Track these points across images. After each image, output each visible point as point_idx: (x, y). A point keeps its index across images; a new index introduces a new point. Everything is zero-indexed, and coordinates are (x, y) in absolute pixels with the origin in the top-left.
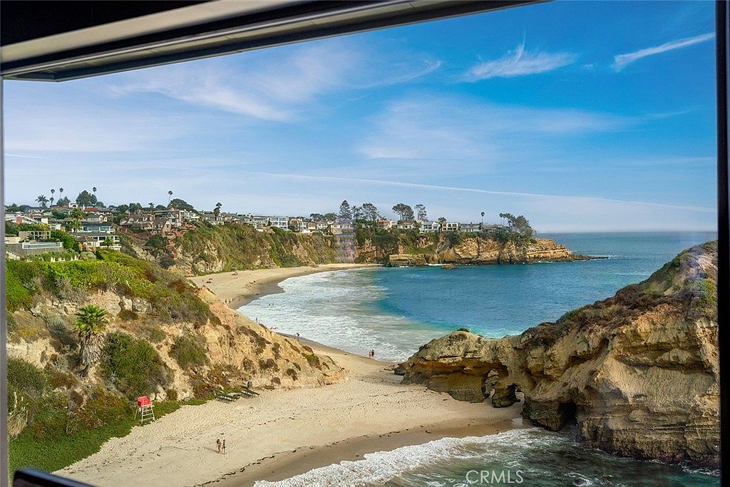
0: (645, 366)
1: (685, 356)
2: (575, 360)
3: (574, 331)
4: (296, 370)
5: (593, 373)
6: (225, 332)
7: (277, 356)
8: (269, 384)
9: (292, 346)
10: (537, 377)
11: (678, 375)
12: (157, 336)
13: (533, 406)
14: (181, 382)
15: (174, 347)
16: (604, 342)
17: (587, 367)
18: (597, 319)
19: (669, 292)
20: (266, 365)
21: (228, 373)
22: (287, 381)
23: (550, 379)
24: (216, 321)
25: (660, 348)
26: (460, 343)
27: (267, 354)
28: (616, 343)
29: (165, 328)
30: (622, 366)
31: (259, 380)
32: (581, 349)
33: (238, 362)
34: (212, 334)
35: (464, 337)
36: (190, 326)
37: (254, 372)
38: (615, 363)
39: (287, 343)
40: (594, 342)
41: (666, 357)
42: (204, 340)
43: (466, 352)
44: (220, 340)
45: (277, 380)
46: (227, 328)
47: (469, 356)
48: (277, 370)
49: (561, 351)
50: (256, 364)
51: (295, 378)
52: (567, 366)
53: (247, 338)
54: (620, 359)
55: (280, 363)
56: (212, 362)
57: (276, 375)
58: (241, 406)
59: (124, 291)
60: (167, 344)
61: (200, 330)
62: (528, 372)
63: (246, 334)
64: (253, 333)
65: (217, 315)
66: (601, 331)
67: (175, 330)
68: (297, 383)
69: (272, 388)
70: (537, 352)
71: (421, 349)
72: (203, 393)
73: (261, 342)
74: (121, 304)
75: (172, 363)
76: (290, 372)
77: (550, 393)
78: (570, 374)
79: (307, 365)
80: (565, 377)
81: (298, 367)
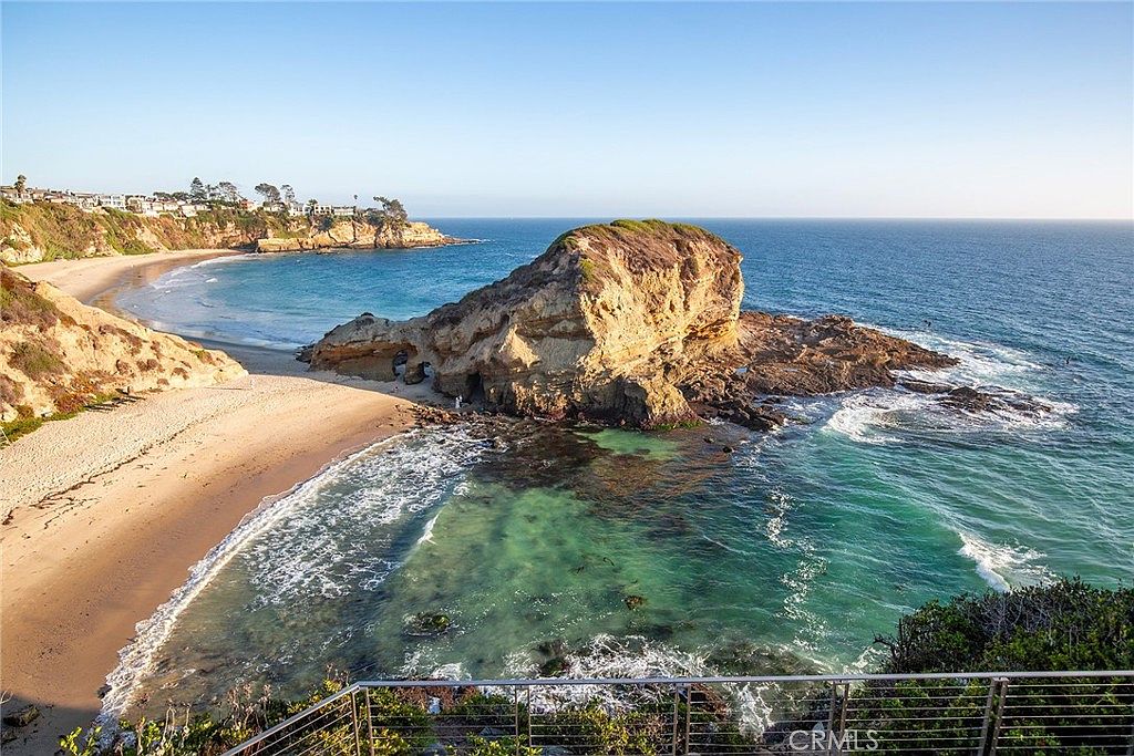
0: (540, 337)
1: (571, 326)
2: (480, 336)
3: (477, 310)
4: (186, 369)
5: (497, 346)
6: (85, 333)
7: (159, 355)
8: (155, 386)
9: (175, 343)
10: (444, 354)
11: (566, 343)
13: (443, 380)
14: (35, 396)
15: (15, 356)
16: (505, 318)
17: (491, 340)
18: (497, 297)
19: (556, 272)
20: (147, 366)
21: (97, 379)
22: (177, 381)
23: (457, 355)
24: (69, 321)
25: (552, 321)
26: (368, 327)
27: (146, 354)
28: (516, 318)
30: (521, 338)
31: (140, 383)
32: (485, 325)
33: (109, 366)
34: (66, 336)
35: (371, 321)
36: (33, 329)
37: (133, 376)
38: (516, 336)
39: (169, 341)
40: (496, 319)
41: (557, 328)
42: (57, 344)
43: (374, 337)
44: (80, 343)
45: (165, 382)
46: (86, 328)
47: (378, 339)
48: (161, 370)
49: (466, 329)
50: (135, 368)
51: (185, 377)
52: (473, 342)
53: (117, 338)
54: (520, 332)
55: (164, 362)
56: (74, 369)
57: (162, 376)
58: (124, 413)
61: (49, 333)
62: (437, 350)
63: (113, 333)
64: (123, 332)
65: (69, 314)
66: (502, 309)
67: (11, 335)
68: (190, 382)
69: (159, 390)
70: (444, 331)
71: (326, 335)
72: (69, 405)
73: (136, 341)
75: (17, 375)
76: (178, 371)
77: (461, 366)
78: (476, 348)
79: (198, 361)
80: (472, 352)
81: (187, 365)
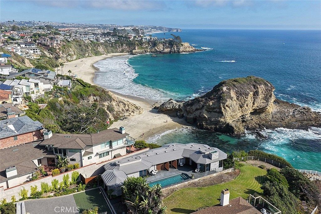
0: (211, 112)
1: (218, 110)
2: (197, 109)
3: (197, 103)
4: (134, 111)
5: (201, 113)
8: (128, 115)
9: (131, 105)
10: (188, 112)
11: (217, 114)
12: (104, 106)
13: (188, 119)
14: (111, 116)
15: (107, 108)
16: (203, 106)
17: (199, 111)
20: (127, 110)
21: (119, 113)
22: (132, 114)
23: (191, 113)
24: (114, 100)
25: (214, 108)
27: (127, 108)
28: (205, 107)
29: (104, 103)
31: (126, 114)
32: (198, 107)
33: (121, 110)
34: (114, 103)
35: (172, 103)
36: (109, 102)
37: (125, 112)
38: (205, 111)
40: (201, 106)
41: (215, 110)
42: (113, 105)
43: (173, 106)
44: (116, 105)
45: (130, 114)
46: (117, 101)
47: (174, 107)
48: (130, 111)
49: (194, 107)
50: (125, 110)
51: (134, 113)
53: (122, 104)
54: (206, 110)
55: (130, 109)
56: (116, 111)
58: (126, 121)
59: (94, 95)
60: (106, 107)
61: (111, 103)
64: (123, 102)
65: (114, 98)
67: (106, 104)
70: (189, 107)
72: (116, 119)
73: (125, 104)
74: (94, 98)
75: (108, 112)
76: (133, 111)
77: (192, 116)
78: (196, 112)
79: (136, 109)
80: (195, 113)
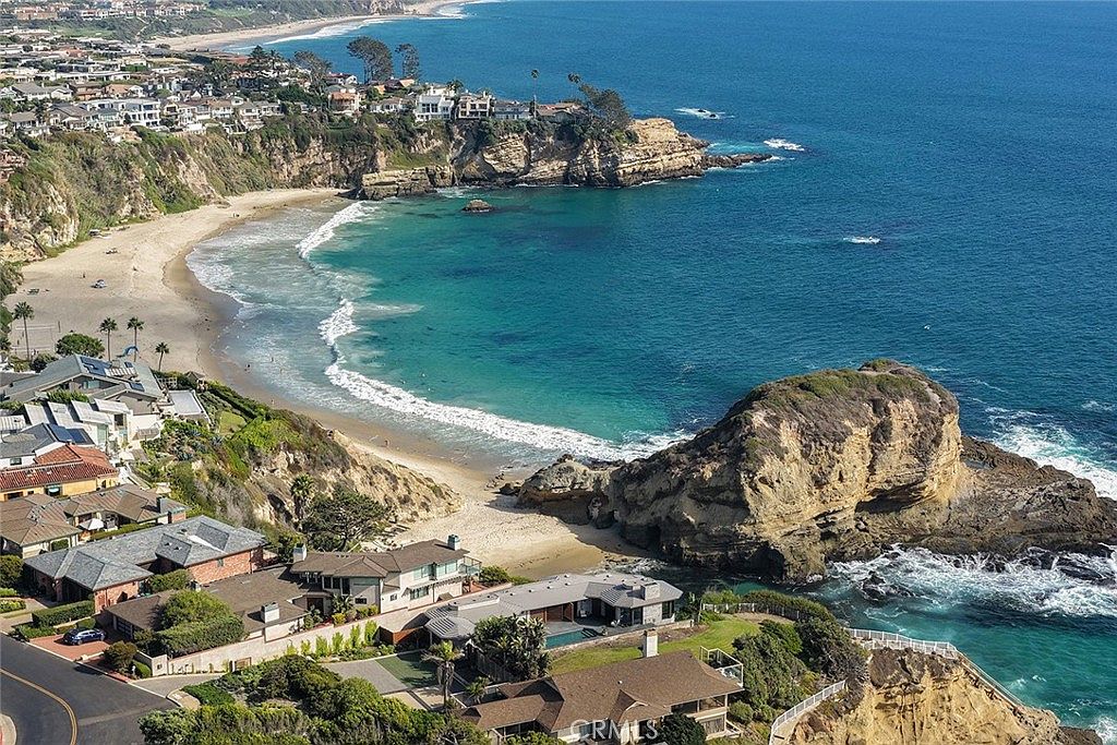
0: (708, 502)
1: (732, 497)
2: (660, 495)
4: (428, 503)
5: (672, 507)
6: (364, 472)
7: (410, 491)
8: (410, 517)
9: (418, 480)
10: (630, 506)
11: (729, 510)
12: (322, 485)
13: (628, 528)
16: (681, 483)
17: (668, 501)
18: (678, 462)
20: (405, 501)
22: (422, 513)
23: (641, 509)
24: (355, 463)
25: (718, 490)
27: (402, 491)
28: (689, 485)
29: (324, 476)
30: (692, 502)
31: (402, 515)
32: (665, 487)
33: (381, 499)
34: (356, 476)
36: (339, 471)
37: (396, 508)
38: (688, 500)
39: (413, 478)
41: (722, 496)
42: (352, 482)
43: (574, 484)
44: (363, 480)
45: (416, 514)
46: (364, 468)
47: (576, 487)
48: (413, 504)
49: (650, 487)
50: (395, 499)
51: (428, 510)
52: (654, 499)
53: (383, 476)
54: (690, 496)
55: (413, 496)
57: (413, 508)
59: (289, 448)
61: (347, 474)
62: (625, 501)
63: (380, 472)
64: (386, 471)
65: (354, 457)
66: (680, 474)
67: (329, 477)
68: (430, 515)
69: (413, 521)
70: (632, 487)
73: (394, 479)
74: (288, 459)
76: (424, 504)
77: (642, 519)
78: (657, 505)
79: (434, 496)
80: (653, 508)
81: (428, 499)
